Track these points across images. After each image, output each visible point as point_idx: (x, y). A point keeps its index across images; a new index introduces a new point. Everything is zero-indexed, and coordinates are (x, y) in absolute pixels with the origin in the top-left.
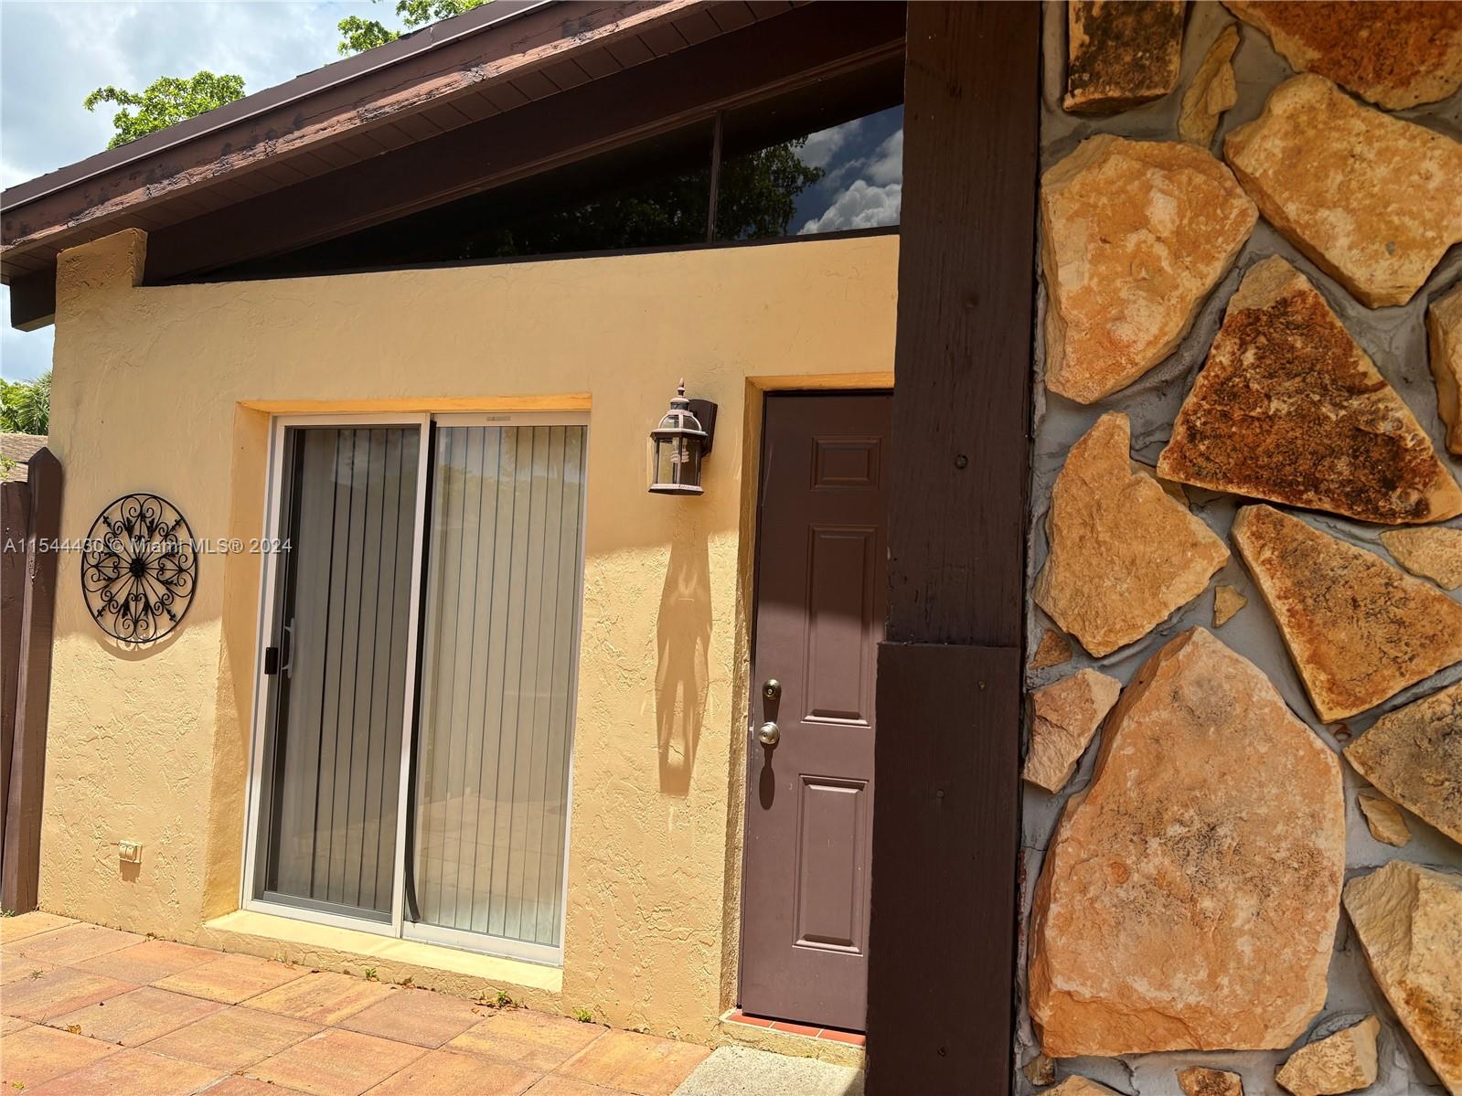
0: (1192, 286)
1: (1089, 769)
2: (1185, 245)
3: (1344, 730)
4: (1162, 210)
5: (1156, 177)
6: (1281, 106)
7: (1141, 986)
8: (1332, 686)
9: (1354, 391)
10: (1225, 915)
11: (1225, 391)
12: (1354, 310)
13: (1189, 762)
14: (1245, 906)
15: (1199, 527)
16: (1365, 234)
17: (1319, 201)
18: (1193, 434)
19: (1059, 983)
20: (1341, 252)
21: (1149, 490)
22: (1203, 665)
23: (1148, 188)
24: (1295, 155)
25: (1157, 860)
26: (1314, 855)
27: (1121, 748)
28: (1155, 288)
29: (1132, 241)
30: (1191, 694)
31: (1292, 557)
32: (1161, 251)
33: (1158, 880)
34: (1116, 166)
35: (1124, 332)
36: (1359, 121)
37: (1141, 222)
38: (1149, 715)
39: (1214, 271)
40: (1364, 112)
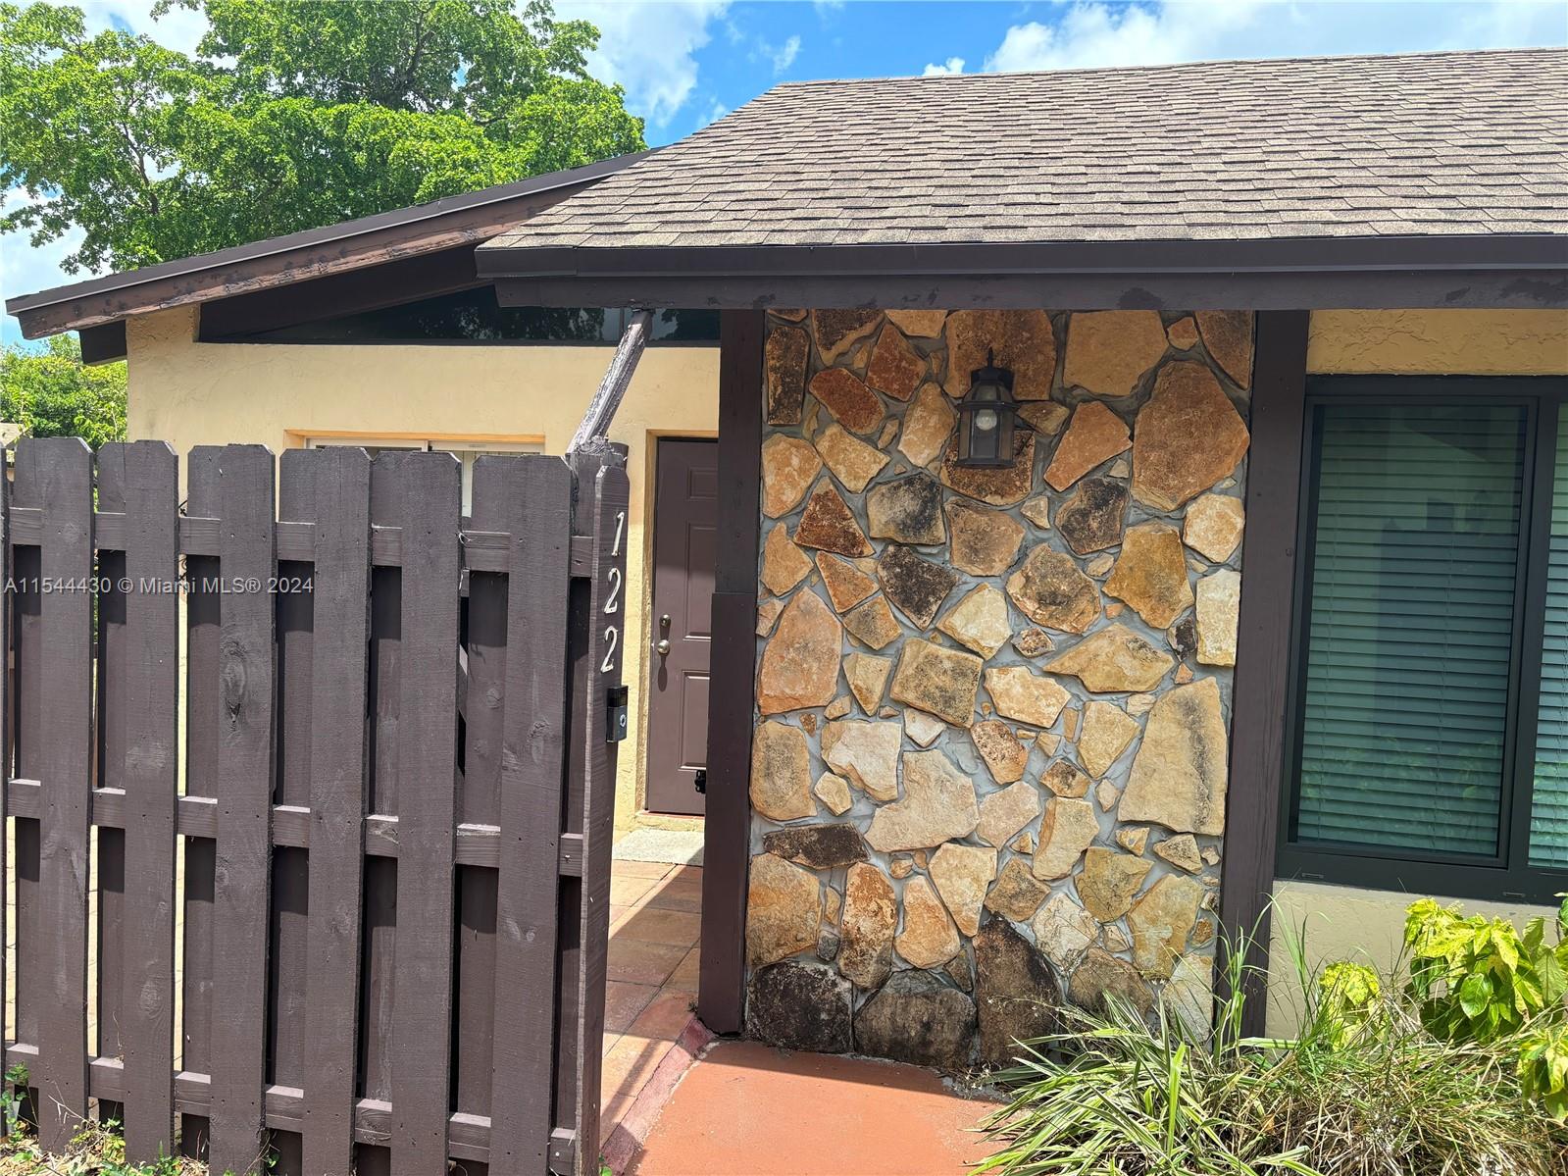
0: (804, 484)
1: (774, 629)
2: (802, 471)
3: (844, 615)
4: (795, 461)
5: (794, 450)
6: (828, 432)
7: (787, 691)
8: (839, 603)
9: (844, 519)
10: (810, 668)
11: (812, 518)
12: (847, 494)
13: (801, 626)
14: (815, 666)
15: (805, 557)
16: (849, 473)
17: (837, 463)
18: (803, 530)
19: (765, 692)
20: (842, 478)
21: (791, 546)
22: (805, 598)
23: (791, 453)
24: (831, 448)
25: (792, 654)
26: (833, 650)
27: (783, 622)
28: (794, 485)
29: (787, 469)
30: (802, 606)
31: (830, 566)
32: (795, 473)
33: (793, 660)
34: (782, 446)
35: (784, 498)
36: (849, 439)
37: (790, 465)
38: (792, 612)
39: (810, 480)
40: (851, 437)
